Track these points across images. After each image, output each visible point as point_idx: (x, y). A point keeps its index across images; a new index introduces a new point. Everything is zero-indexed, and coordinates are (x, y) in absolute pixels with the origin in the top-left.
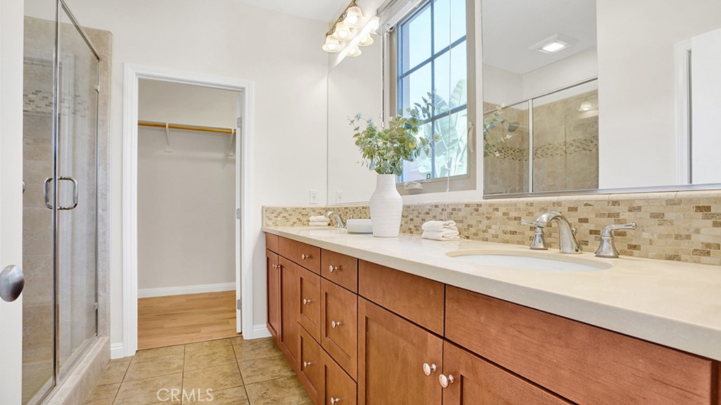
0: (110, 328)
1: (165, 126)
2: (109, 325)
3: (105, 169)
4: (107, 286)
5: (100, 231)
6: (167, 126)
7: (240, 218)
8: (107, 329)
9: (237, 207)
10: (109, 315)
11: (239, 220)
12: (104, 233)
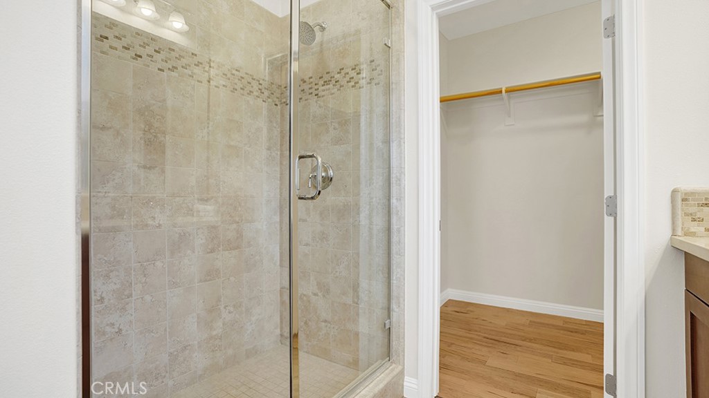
0: (404, 355)
1: (501, 92)
2: (404, 351)
3: (400, 145)
4: (401, 300)
5: (394, 227)
6: (504, 91)
7: (613, 214)
8: (401, 357)
9: (608, 192)
10: (404, 338)
11: (612, 219)
12: (399, 231)
